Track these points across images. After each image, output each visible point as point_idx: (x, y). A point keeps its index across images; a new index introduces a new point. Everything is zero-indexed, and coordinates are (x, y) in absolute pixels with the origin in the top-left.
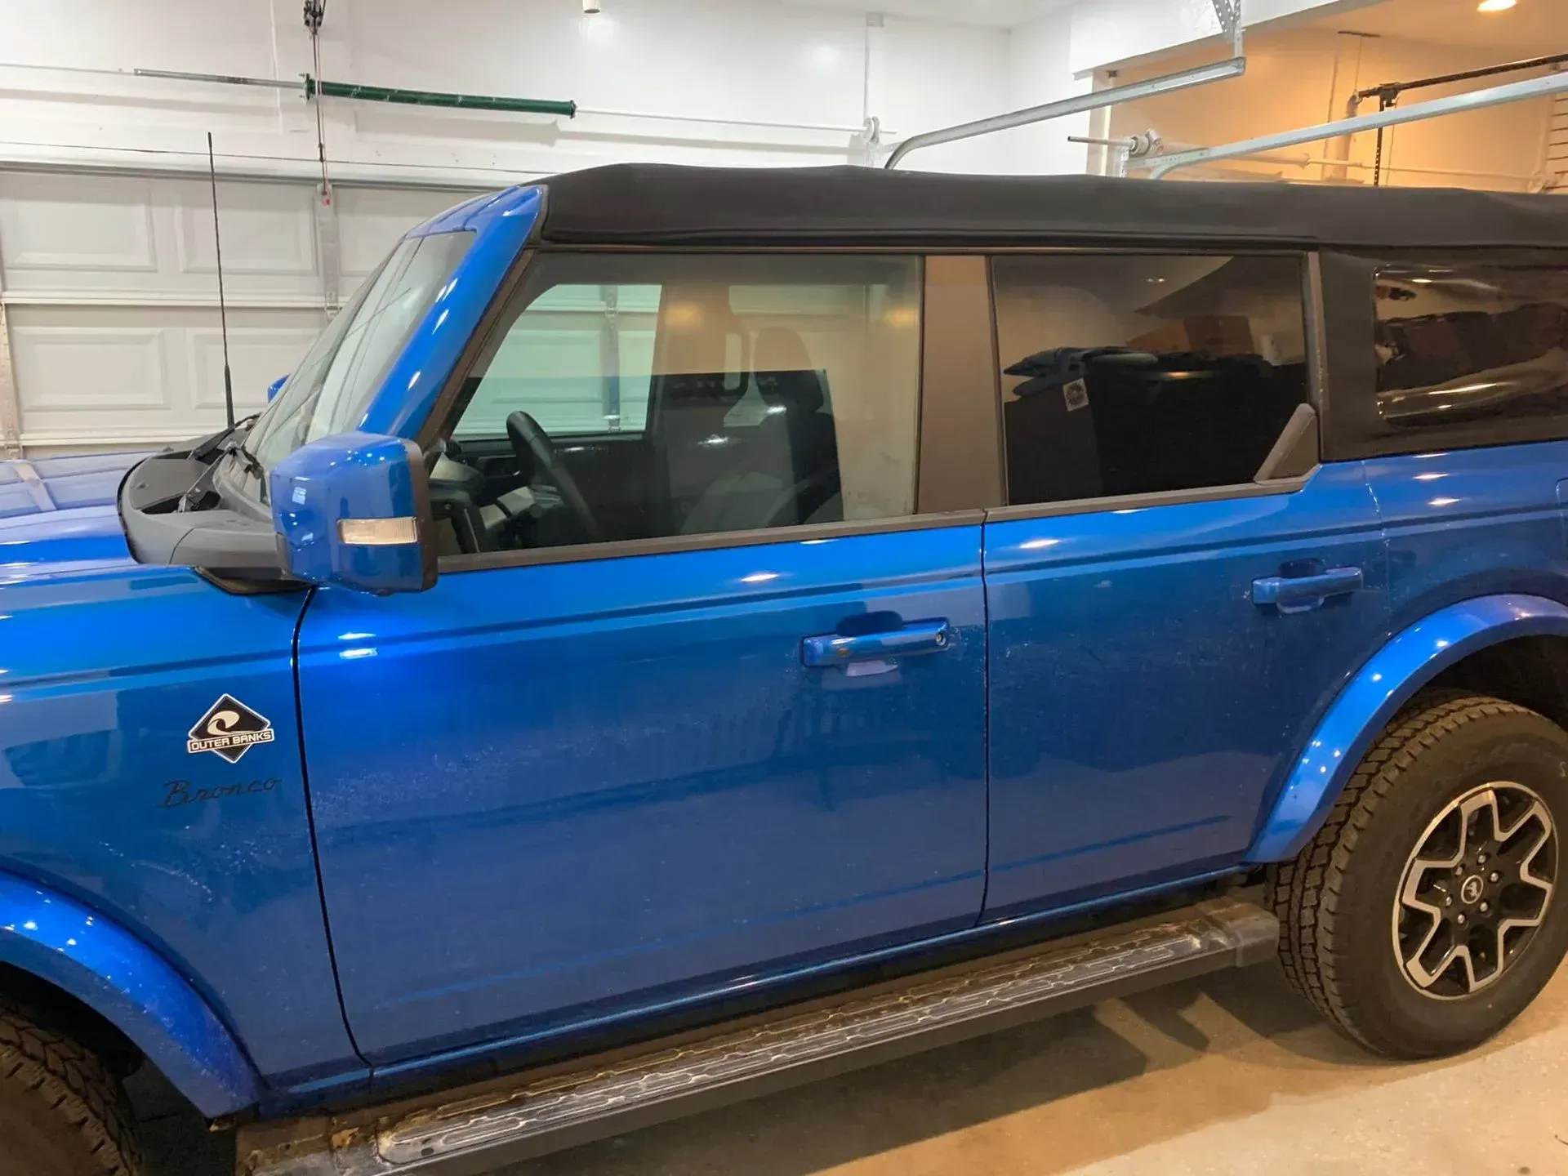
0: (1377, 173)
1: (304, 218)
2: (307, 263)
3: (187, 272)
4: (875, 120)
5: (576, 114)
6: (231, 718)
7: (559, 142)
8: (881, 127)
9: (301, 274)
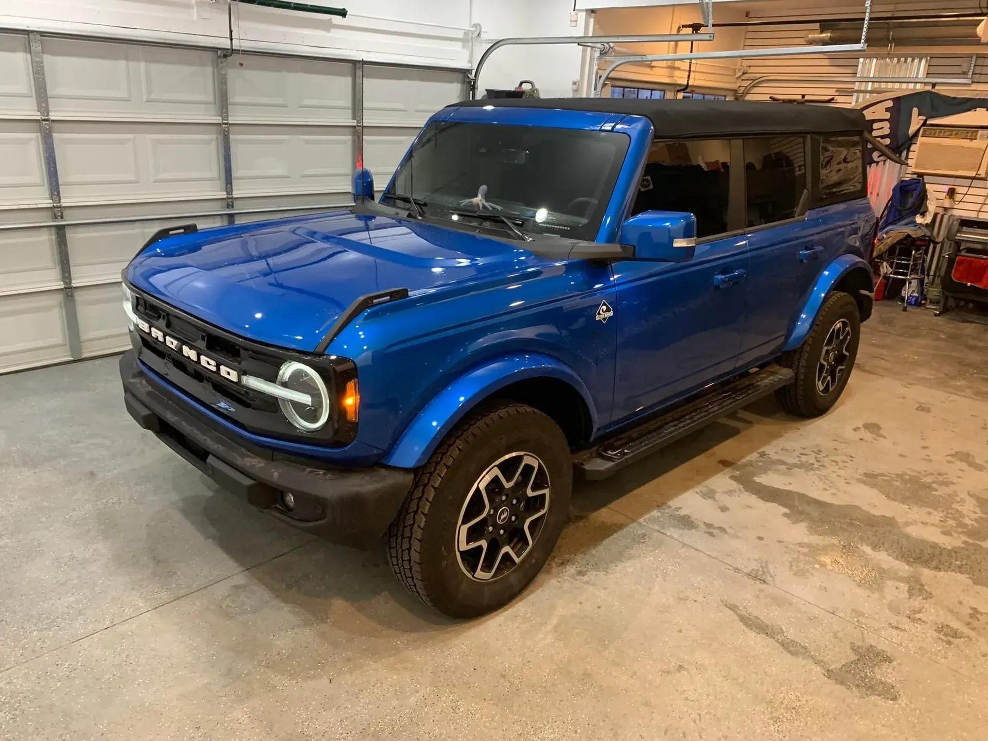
0: (690, 65)
1: (209, 70)
2: (210, 98)
3: (148, 101)
4: (479, 25)
5: (347, 16)
6: (604, 308)
7: (332, 30)
8: (483, 30)
9: (207, 103)
